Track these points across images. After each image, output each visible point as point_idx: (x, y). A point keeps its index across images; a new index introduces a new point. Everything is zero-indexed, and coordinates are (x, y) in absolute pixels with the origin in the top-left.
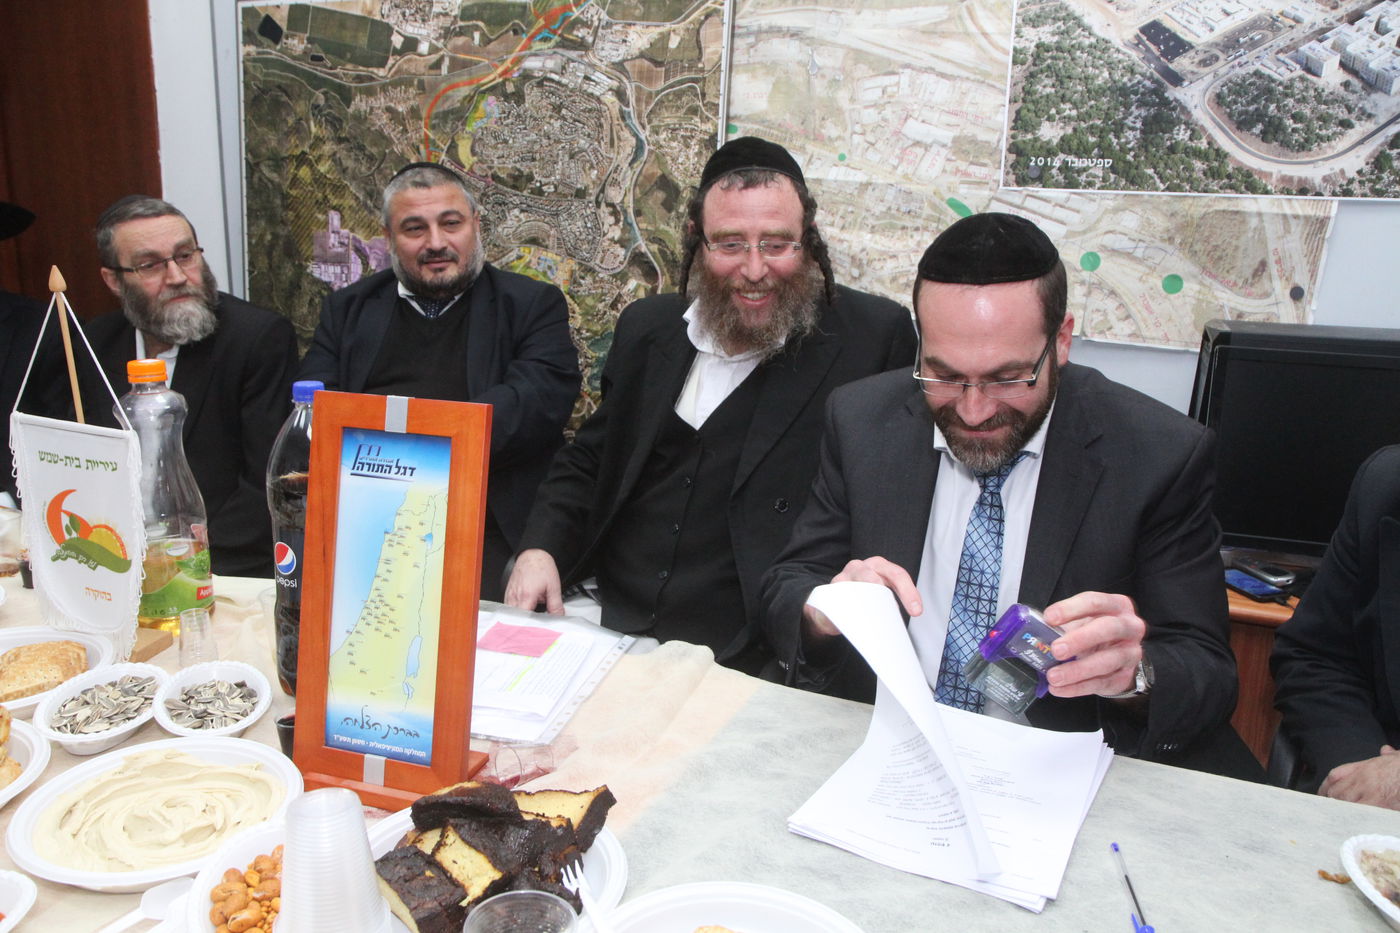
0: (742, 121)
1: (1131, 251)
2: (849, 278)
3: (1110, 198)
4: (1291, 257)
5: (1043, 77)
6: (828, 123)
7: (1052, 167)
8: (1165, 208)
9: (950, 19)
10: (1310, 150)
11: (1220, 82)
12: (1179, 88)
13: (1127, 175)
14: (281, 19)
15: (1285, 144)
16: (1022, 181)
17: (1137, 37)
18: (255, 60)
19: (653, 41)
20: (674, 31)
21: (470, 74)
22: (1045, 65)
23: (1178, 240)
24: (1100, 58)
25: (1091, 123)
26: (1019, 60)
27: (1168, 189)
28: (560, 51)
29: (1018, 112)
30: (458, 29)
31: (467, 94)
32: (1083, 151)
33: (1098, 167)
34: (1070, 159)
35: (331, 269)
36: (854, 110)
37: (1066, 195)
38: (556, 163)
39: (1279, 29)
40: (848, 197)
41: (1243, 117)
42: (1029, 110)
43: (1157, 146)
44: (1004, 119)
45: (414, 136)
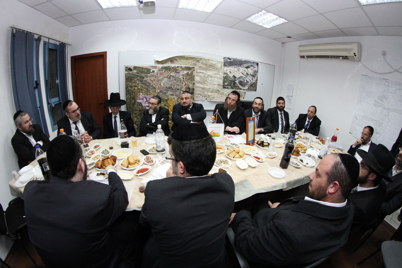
4: (243, 95)
6: (206, 82)
7: (226, 87)
9: (217, 73)
10: (244, 87)
11: (239, 81)
12: (236, 81)
13: (232, 88)
14: (132, 68)
16: (224, 88)
17: (233, 76)
18: (127, 73)
19: (187, 73)
20: (190, 72)
21: (163, 75)
22: (225, 78)
24: (230, 78)
25: (229, 83)
26: (223, 77)
28: (175, 73)
30: (161, 70)
34: (228, 86)
35: (141, 100)
36: (208, 81)
38: (175, 86)
39: (242, 77)
41: (240, 84)
42: (224, 82)
43: (234, 86)
44: (222, 82)
45: (154, 83)
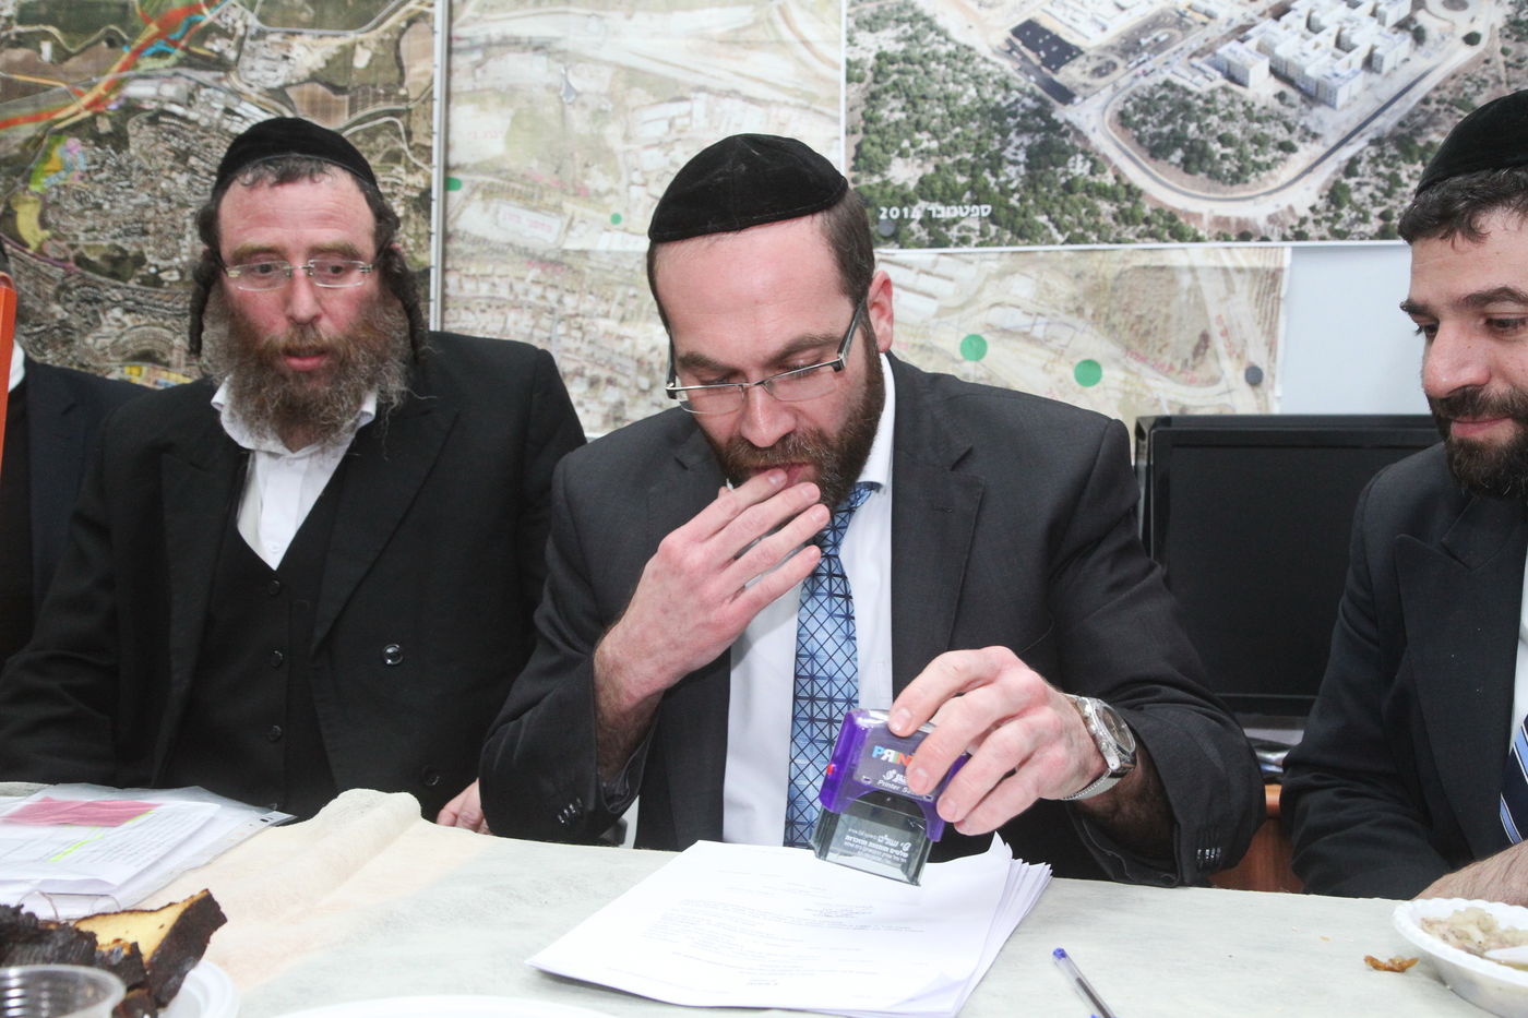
0: (469, 172)
1: (1027, 329)
2: (635, 392)
3: (993, 259)
4: (1240, 326)
5: (888, 97)
6: (594, 171)
7: (910, 220)
8: (1067, 267)
9: (757, 23)
10: (1246, 182)
11: (1121, 97)
12: (1069, 106)
13: (1013, 225)
15: (1214, 175)
17: (1009, 41)
19: (329, 57)
20: (362, 43)
21: (36, 105)
22: (889, 83)
23: (1089, 311)
24: (962, 71)
25: (958, 157)
26: (855, 77)
27: (1069, 241)
28: (185, 71)
29: (858, 147)
30: (13, 38)
31: (31, 134)
32: (951, 196)
33: (972, 216)
34: (934, 207)
36: (629, 151)
37: (933, 257)
38: (181, 237)
39: (1189, 27)
40: (629, 274)
41: (1157, 141)
42: (873, 144)
43: (1049, 184)
44: (840, 157)
